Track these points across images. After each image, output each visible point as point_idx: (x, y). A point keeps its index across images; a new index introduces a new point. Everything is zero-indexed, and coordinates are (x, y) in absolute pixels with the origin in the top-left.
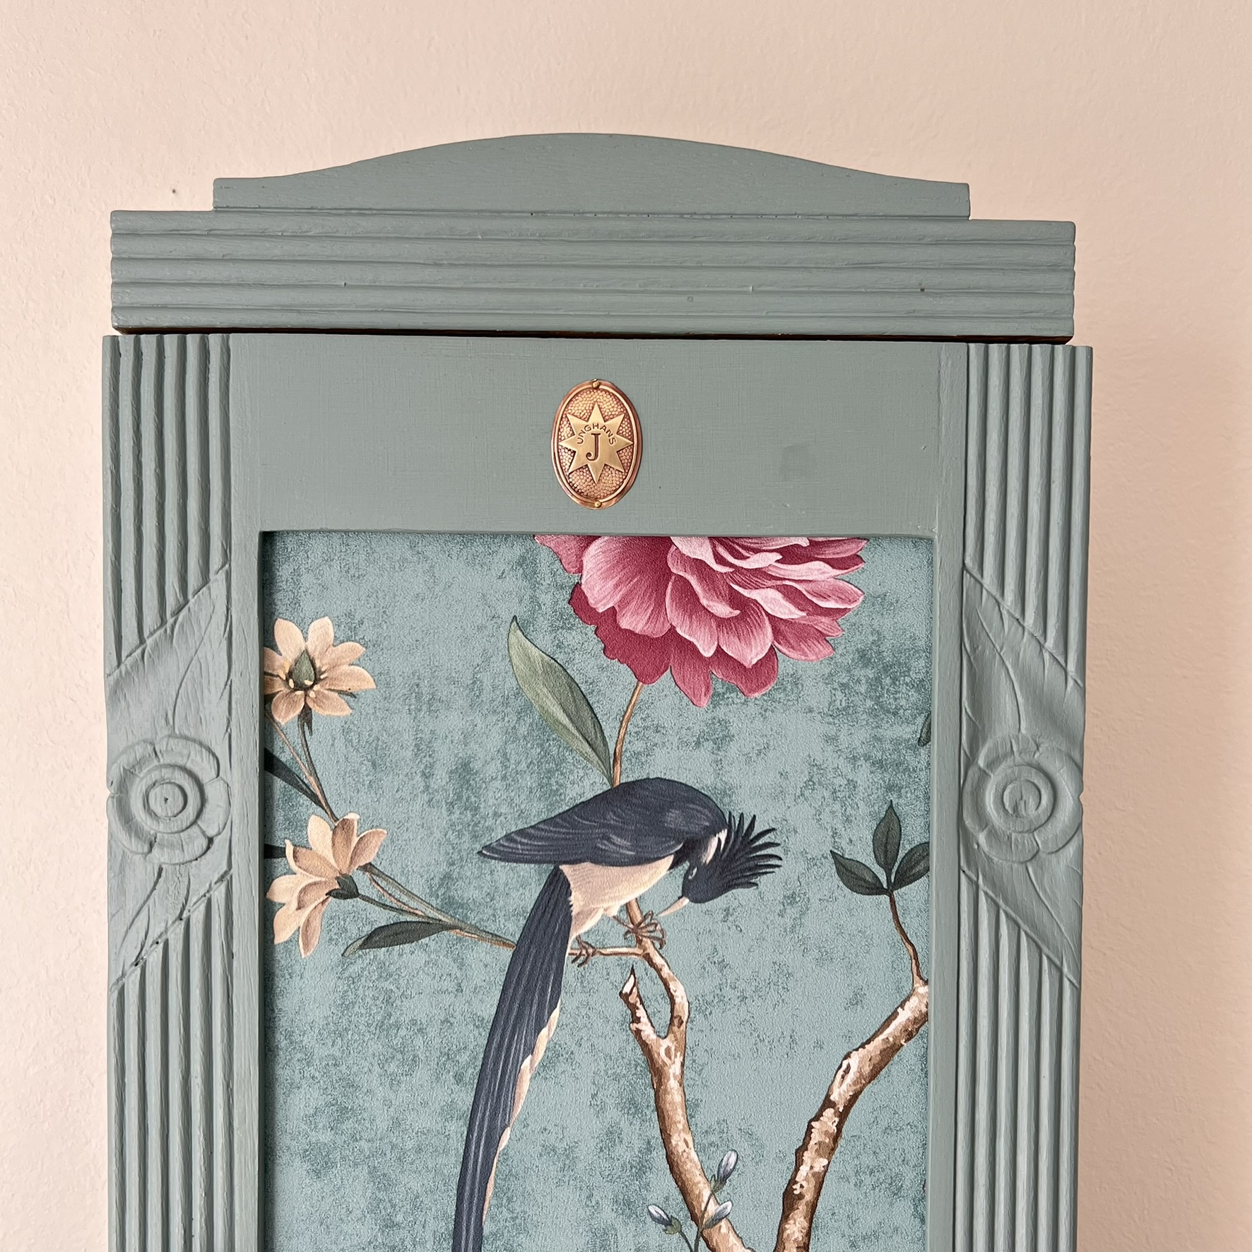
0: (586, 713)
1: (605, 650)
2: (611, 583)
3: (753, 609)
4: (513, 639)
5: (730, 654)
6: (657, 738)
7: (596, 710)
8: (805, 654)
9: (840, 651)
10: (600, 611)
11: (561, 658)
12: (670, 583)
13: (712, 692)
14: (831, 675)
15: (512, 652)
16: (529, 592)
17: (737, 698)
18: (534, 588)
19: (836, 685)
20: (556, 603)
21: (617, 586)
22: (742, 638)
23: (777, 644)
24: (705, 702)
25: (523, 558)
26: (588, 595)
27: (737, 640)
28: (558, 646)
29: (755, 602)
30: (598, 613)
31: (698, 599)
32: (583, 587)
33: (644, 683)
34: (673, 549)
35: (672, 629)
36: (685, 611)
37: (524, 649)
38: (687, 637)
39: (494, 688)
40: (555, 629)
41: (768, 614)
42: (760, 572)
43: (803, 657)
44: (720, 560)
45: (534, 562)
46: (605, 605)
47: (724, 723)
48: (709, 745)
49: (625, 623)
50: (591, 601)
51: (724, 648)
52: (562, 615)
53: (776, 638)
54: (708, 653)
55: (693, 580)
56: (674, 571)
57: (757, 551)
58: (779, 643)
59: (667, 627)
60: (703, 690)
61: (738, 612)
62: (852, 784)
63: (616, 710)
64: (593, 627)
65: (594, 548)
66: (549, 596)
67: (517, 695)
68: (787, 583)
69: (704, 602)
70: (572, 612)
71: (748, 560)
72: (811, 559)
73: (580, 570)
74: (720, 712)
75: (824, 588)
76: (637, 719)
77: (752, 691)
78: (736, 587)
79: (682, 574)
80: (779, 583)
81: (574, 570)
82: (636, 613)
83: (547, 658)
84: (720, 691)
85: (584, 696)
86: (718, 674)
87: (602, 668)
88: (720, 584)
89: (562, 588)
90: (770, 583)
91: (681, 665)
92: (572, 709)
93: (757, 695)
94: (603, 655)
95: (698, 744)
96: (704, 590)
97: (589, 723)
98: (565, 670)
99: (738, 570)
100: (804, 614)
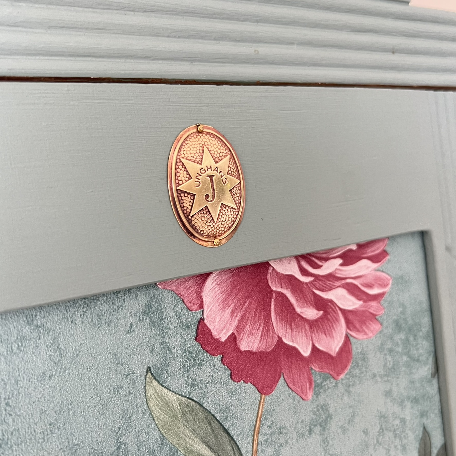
0: (224, 439)
1: (231, 375)
2: (228, 311)
3: (331, 308)
4: (150, 391)
5: (321, 348)
6: (281, 439)
7: (232, 433)
8: (366, 334)
9: (385, 324)
10: (223, 340)
11: (196, 395)
12: (273, 300)
13: (314, 384)
14: (382, 344)
15: (151, 404)
16: (159, 339)
17: (330, 383)
18: (163, 335)
19: (386, 352)
20: (185, 344)
21: (232, 313)
22: (327, 333)
23: (349, 331)
24: (310, 395)
25: (149, 306)
26: (211, 327)
27: (324, 335)
28: (193, 385)
29: (331, 301)
30: (222, 343)
31: (294, 309)
32: (205, 321)
33: (265, 394)
34: (271, 270)
35: (280, 339)
36: (286, 321)
37: (162, 398)
38: (290, 343)
39: (139, 445)
40: (186, 369)
41: (341, 309)
42: (331, 277)
43: (365, 337)
44: (304, 272)
45: (159, 308)
46: (225, 333)
47: (325, 408)
48: (317, 430)
49: (244, 346)
50: (214, 333)
51: (317, 345)
52: (191, 353)
53: (348, 327)
54: (306, 352)
55: (288, 294)
56: (274, 289)
57: (326, 259)
58: (350, 330)
59: (276, 339)
60: (308, 384)
61: (321, 313)
62: (403, 421)
63: (247, 427)
64: (219, 357)
65: (210, 283)
66: (178, 338)
67: (161, 445)
68: (349, 281)
69: (298, 310)
70: (200, 348)
71: (322, 268)
72: (360, 259)
73: (201, 306)
74: (321, 399)
75: (369, 280)
76: (265, 429)
77: (339, 374)
78: (317, 292)
79: (279, 290)
80: (343, 282)
81: (196, 307)
82: (251, 334)
83: (184, 399)
84: (319, 381)
85: (221, 424)
86: (315, 368)
87: (231, 393)
88: (307, 291)
89: (188, 327)
90: (338, 283)
91: (290, 368)
92: (212, 440)
93: (342, 376)
94: (230, 380)
95: (310, 431)
96: (297, 300)
97: (228, 447)
98: (201, 406)
99: (317, 277)
100: (361, 303)
